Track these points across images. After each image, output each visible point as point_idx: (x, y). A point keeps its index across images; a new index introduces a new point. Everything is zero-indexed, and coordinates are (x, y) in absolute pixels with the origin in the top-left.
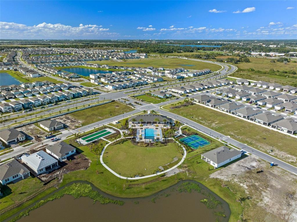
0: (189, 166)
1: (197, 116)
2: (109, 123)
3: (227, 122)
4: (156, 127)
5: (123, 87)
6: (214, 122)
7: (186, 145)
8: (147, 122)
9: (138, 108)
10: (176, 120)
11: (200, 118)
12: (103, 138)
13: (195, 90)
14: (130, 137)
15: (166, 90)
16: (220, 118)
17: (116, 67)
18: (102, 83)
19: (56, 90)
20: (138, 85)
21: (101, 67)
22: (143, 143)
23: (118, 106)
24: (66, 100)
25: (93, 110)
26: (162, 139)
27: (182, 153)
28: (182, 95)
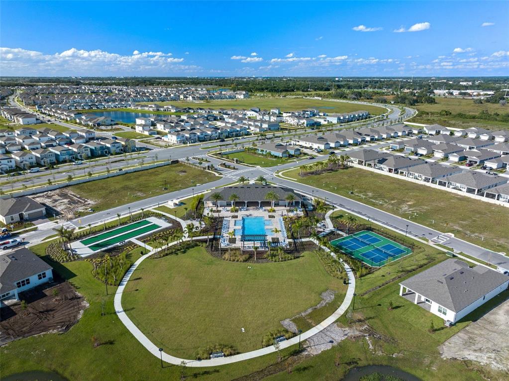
0: (371, 318)
1: (363, 190)
2: (157, 206)
3: (433, 201)
4: (271, 214)
5: (198, 137)
6: (404, 202)
7: (350, 256)
8: (248, 202)
9: (229, 176)
10: (316, 198)
11: (370, 194)
12: (137, 239)
13: (346, 144)
14: (206, 237)
15: (287, 142)
16: (414, 194)
17: (190, 109)
18: (159, 133)
19: (61, 143)
20: (230, 136)
21: (162, 109)
22: (238, 252)
23: (185, 172)
24: (73, 160)
25: (129, 179)
26: (285, 241)
27: (342, 278)
28: (320, 151)
